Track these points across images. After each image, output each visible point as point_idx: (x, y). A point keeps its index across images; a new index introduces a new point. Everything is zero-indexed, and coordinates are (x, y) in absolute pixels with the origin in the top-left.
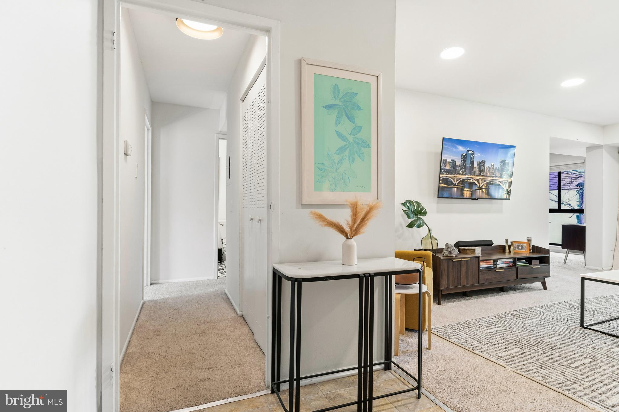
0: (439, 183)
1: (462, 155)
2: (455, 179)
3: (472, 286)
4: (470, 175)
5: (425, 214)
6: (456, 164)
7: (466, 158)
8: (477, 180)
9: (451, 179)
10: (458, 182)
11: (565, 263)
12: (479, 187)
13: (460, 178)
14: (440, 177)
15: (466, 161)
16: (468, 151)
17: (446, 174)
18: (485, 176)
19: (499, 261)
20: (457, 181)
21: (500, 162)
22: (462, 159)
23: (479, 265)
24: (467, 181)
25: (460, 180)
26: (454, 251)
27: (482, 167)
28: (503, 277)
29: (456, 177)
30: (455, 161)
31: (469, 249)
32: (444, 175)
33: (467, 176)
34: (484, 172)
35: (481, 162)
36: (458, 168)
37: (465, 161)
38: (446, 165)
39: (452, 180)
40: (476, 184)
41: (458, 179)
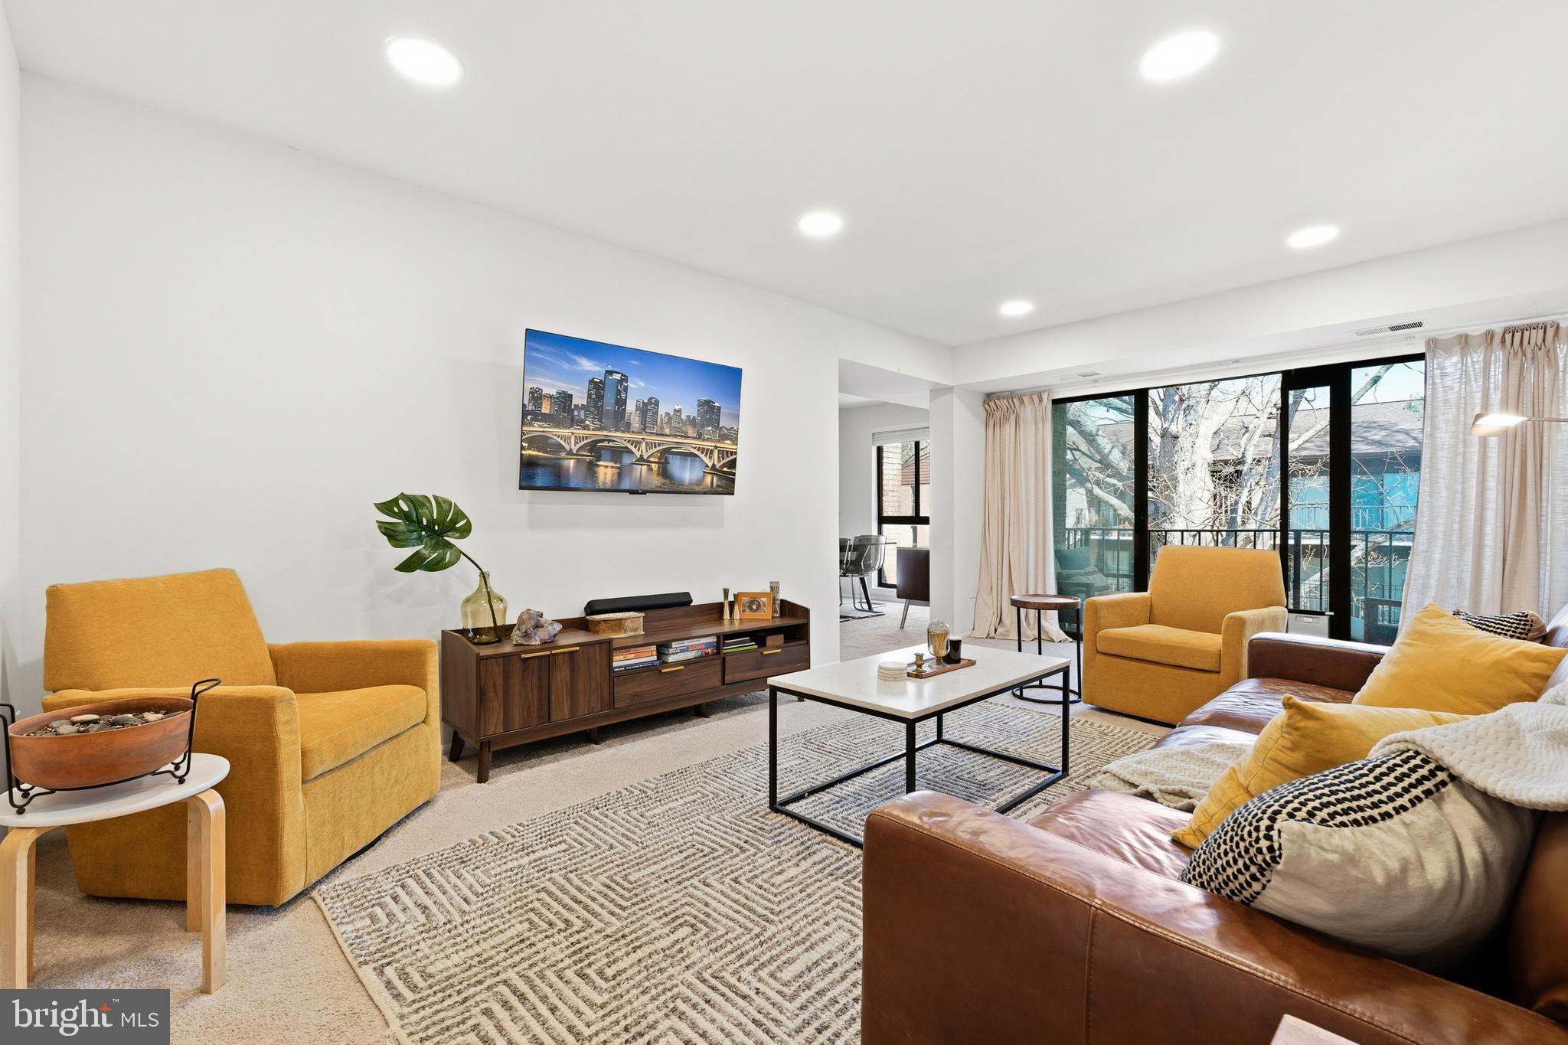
0: (522, 448)
1: (592, 381)
2: (569, 438)
3: (587, 719)
4: (616, 431)
5: (466, 531)
6: (571, 401)
7: (603, 389)
8: (637, 444)
9: (559, 440)
10: (578, 446)
11: (902, 627)
12: (641, 459)
13: (587, 438)
14: (523, 433)
15: (603, 396)
16: (610, 373)
17: (541, 426)
18: (657, 435)
19: (674, 645)
20: (576, 443)
21: (699, 405)
22: (590, 390)
23: (610, 661)
24: (606, 444)
25: (586, 441)
26: (540, 629)
27: (650, 413)
28: (683, 685)
29: (573, 433)
30: (571, 396)
31: (605, 621)
32: (537, 428)
33: (605, 433)
34: (656, 424)
35: (646, 401)
36: (579, 413)
37: (601, 397)
38: (541, 404)
39: (562, 442)
40: (631, 452)
41: (578, 439)
